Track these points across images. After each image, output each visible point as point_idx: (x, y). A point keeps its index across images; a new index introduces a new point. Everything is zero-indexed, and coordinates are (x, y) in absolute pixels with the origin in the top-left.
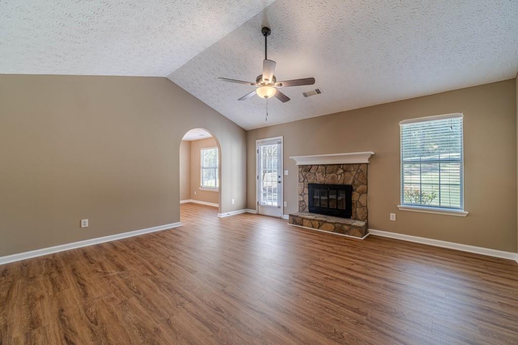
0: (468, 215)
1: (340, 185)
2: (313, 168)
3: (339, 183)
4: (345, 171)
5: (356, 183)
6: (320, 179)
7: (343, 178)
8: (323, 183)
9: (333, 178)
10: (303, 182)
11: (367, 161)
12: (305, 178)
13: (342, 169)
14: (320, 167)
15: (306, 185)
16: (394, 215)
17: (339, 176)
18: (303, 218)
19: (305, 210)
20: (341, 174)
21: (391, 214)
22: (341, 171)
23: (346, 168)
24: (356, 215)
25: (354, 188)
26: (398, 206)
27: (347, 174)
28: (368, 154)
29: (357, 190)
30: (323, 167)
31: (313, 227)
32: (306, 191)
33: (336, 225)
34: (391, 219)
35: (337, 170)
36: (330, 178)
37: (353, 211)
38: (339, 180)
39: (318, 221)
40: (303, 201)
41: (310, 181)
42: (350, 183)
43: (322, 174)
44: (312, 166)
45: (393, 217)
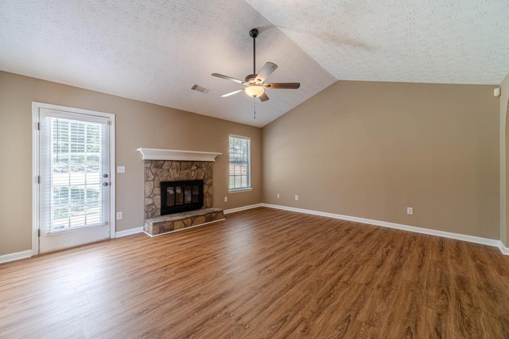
0: (252, 190)
1: (194, 181)
2: (166, 163)
3: (193, 179)
4: (198, 167)
5: (206, 177)
6: (174, 175)
7: (196, 174)
8: (177, 180)
9: (188, 174)
10: (153, 180)
11: (214, 160)
12: (155, 175)
13: (196, 165)
14: (174, 163)
15: (157, 184)
16: (227, 197)
17: (193, 172)
19: (156, 214)
20: (195, 170)
22: (195, 167)
23: (199, 164)
24: (206, 205)
25: (205, 181)
26: (228, 191)
27: (200, 170)
28: (215, 155)
29: (207, 183)
30: (178, 163)
32: (158, 191)
35: (191, 166)
36: (185, 174)
37: (204, 201)
38: (193, 176)
40: (153, 204)
41: (163, 179)
42: (202, 178)
43: (177, 171)
44: (165, 161)
45: (226, 199)
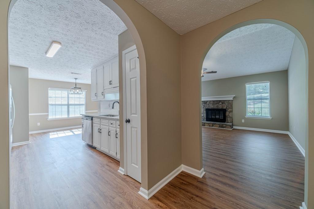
0: (272, 119)
1: (221, 109)
2: (208, 102)
3: (220, 108)
4: (222, 103)
5: (228, 108)
6: (211, 106)
7: (222, 106)
8: (213, 108)
9: (217, 106)
10: (203, 108)
11: (232, 99)
12: (204, 106)
13: (222, 102)
14: (211, 102)
15: (205, 109)
16: (244, 120)
17: (220, 105)
18: (205, 123)
19: (204, 120)
20: (221, 104)
21: (243, 120)
22: (221, 103)
23: (223, 102)
24: (228, 121)
25: (227, 110)
26: (245, 117)
27: (224, 105)
28: (232, 97)
29: (228, 111)
30: (213, 102)
31: (210, 126)
32: (205, 112)
33: (220, 125)
34: (243, 122)
35: (219, 103)
36: (216, 106)
37: (227, 119)
38: (220, 107)
39: (212, 124)
40: (203, 116)
42: (225, 108)
43: (212, 105)
44: (207, 101)
45: (243, 121)
